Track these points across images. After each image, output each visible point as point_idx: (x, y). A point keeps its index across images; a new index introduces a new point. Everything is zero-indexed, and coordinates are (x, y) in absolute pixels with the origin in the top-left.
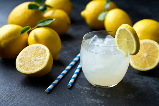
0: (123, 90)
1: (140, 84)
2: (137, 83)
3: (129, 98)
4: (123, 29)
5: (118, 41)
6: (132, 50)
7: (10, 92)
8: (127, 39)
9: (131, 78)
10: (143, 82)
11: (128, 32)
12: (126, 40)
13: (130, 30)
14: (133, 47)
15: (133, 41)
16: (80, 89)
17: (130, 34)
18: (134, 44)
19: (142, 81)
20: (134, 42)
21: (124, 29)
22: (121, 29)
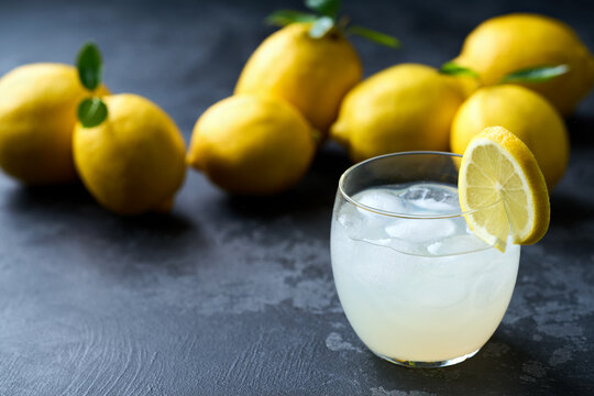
0: (504, 352)
1: (566, 325)
2: (555, 322)
3: (526, 378)
4: (486, 146)
5: (468, 190)
6: (522, 225)
7: (92, 378)
8: (501, 183)
9: (534, 305)
10: (577, 318)
11: (504, 156)
12: (497, 187)
13: (513, 152)
14: (526, 212)
15: (522, 191)
16: (347, 356)
17: (512, 166)
18: (526, 203)
19: (574, 315)
20: (526, 197)
21: (491, 146)
22: (479, 147)
